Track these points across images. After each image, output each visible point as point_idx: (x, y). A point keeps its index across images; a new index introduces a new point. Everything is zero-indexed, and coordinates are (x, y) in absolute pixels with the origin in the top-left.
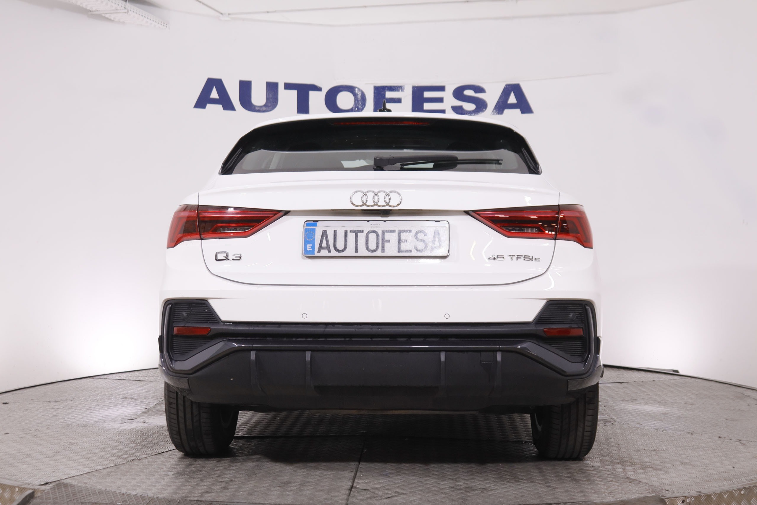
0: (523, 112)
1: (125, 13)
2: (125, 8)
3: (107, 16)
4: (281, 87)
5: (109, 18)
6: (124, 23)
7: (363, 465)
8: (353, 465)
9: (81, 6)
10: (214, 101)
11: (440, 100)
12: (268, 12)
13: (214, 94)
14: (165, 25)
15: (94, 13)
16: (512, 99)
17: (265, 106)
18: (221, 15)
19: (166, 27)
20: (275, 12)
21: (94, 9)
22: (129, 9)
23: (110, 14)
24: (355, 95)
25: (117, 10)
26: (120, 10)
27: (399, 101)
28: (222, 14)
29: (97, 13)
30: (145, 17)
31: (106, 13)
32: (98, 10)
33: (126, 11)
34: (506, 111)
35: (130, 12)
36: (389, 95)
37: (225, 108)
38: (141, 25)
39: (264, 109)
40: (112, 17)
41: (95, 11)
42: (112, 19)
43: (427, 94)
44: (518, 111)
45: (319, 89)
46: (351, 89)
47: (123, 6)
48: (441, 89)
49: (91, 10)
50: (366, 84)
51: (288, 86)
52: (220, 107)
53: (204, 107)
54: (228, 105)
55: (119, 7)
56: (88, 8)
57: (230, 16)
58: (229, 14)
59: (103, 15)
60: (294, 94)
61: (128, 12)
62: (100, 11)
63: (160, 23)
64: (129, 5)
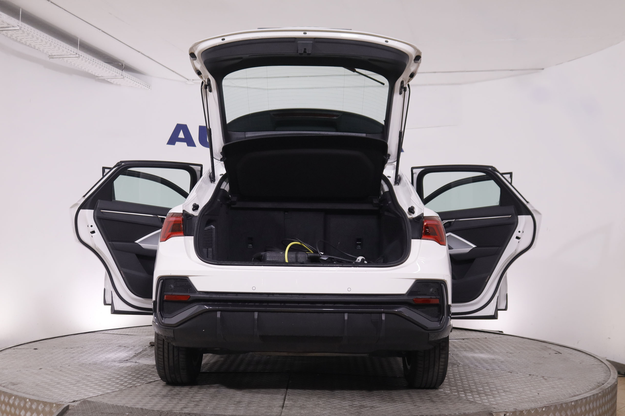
1: (122, 78)
2: (122, 75)
3: (109, 80)
5: (110, 81)
6: (120, 85)
7: (289, 391)
8: (283, 391)
9: (91, 73)
10: (181, 140)
14: (148, 87)
15: (100, 78)
19: (149, 88)
21: (100, 76)
22: (124, 76)
23: (111, 79)
25: (116, 76)
26: (118, 76)
28: (188, 80)
29: (102, 78)
30: (135, 81)
31: (108, 79)
32: (103, 76)
33: (122, 77)
35: (125, 78)
37: (189, 145)
38: (132, 86)
41: (101, 77)
42: (112, 82)
47: (121, 74)
49: (98, 76)
52: (185, 144)
53: (174, 144)
54: (191, 143)
55: (117, 75)
56: (96, 75)
57: (194, 81)
58: (193, 80)
59: (106, 79)
61: (124, 78)
62: (104, 77)
63: (145, 85)
64: (125, 73)
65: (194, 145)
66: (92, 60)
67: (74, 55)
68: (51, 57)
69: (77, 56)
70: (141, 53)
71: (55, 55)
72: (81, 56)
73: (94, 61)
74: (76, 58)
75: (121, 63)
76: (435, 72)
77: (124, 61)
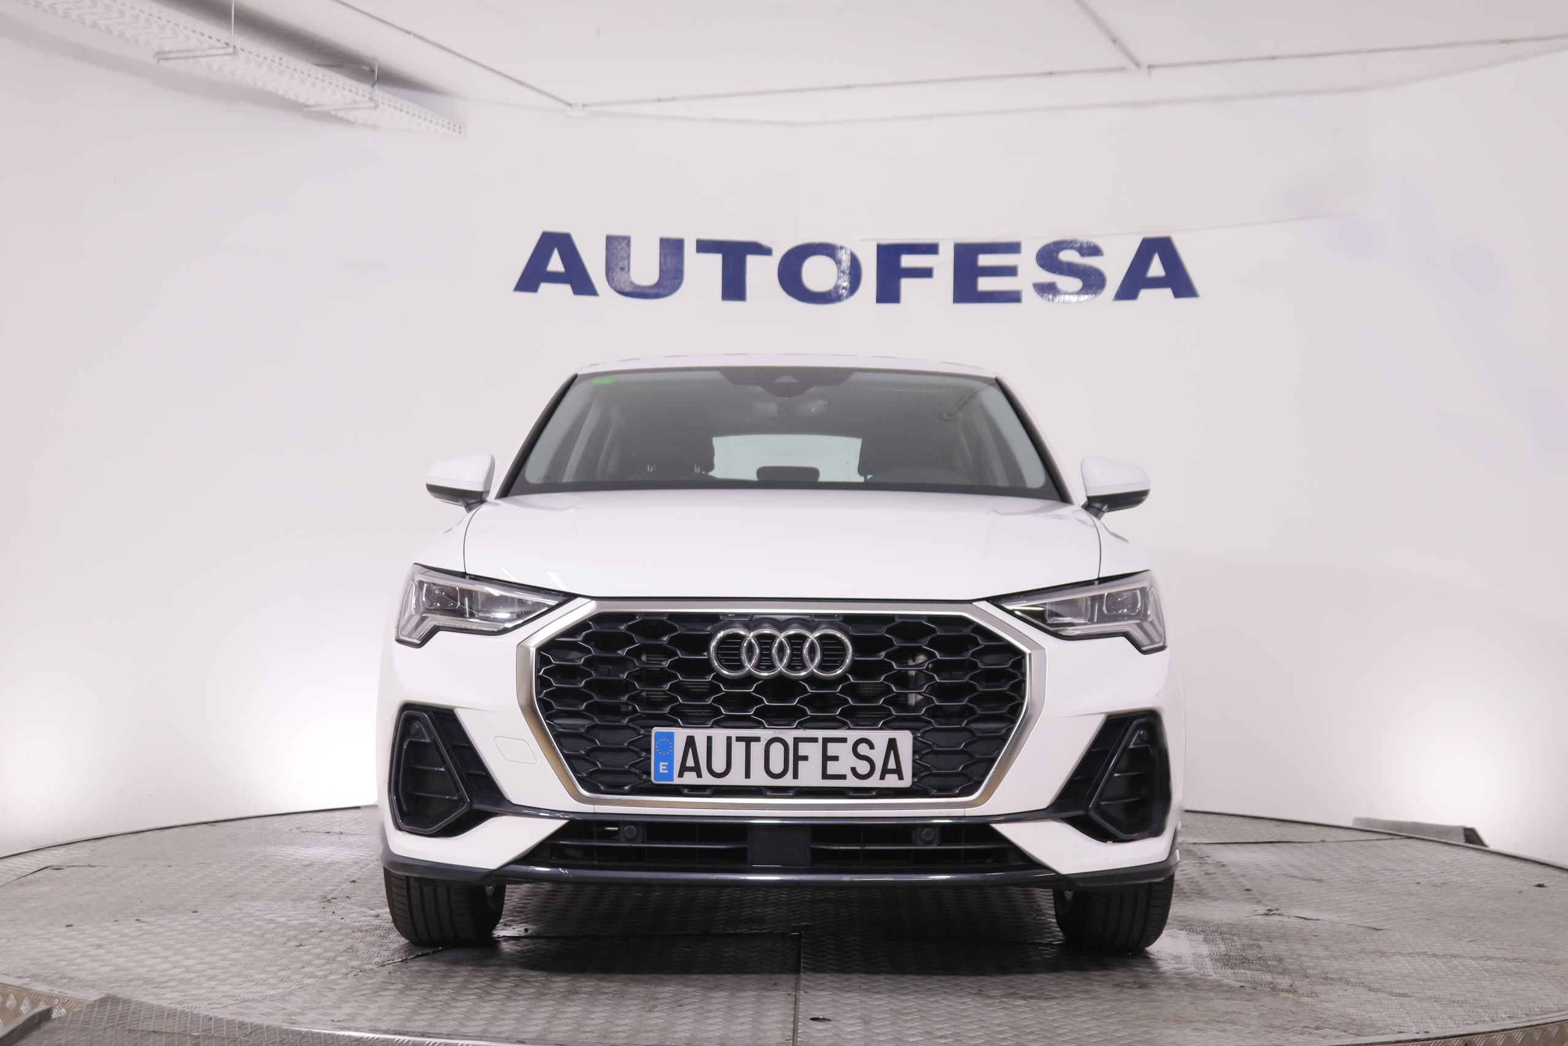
0: (1177, 294)
1: (372, 107)
2: (371, 98)
3: (341, 114)
4: (690, 248)
5: (346, 118)
6: (374, 127)
9: (287, 96)
10: (555, 278)
11: (1010, 271)
12: (659, 100)
13: (555, 264)
14: (457, 129)
15: (313, 109)
16: (1156, 269)
17: (658, 285)
18: (568, 108)
19: (460, 132)
20: (673, 99)
21: (312, 103)
22: (380, 100)
23: (345, 111)
24: (838, 262)
25: (354, 102)
26: (363, 102)
27: (926, 273)
28: (570, 105)
29: (318, 109)
30: (414, 115)
31: (338, 110)
32: (320, 103)
33: (373, 104)
34: (1144, 293)
35: (381, 106)
36: (908, 261)
37: (577, 291)
38: (410, 130)
39: (656, 291)
40: (351, 116)
41: (315, 106)
42: (352, 119)
43: (984, 260)
44: (1167, 292)
45: (765, 251)
46: (828, 250)
47: (367, 95)
48: (1013, 248)
49: (307, 103)
50: (862, 240)
51: (704, 246)
52: (567, 288)
53: (534, 288)
54: (581, 283)
55: (358, 98)
56: (301, 100)
57: (587, 109)
58: (584, 105)
59: (333, 113)
60: (715, 261)
61: (377, 106)
62: (323, 105)
63: (446, 125)
64: (380, 93)
65: (592, 291)
66: (277, 59)
67: (222, 48)
68: (161, 55)
69: (230, 50)
70: (415, 35)
71: (171, 52)
72: (242, 50)
73: (284, 62)
74: (229, 57)
75: (368, 65)
76: (1273, 58)
77: (375, 59)
